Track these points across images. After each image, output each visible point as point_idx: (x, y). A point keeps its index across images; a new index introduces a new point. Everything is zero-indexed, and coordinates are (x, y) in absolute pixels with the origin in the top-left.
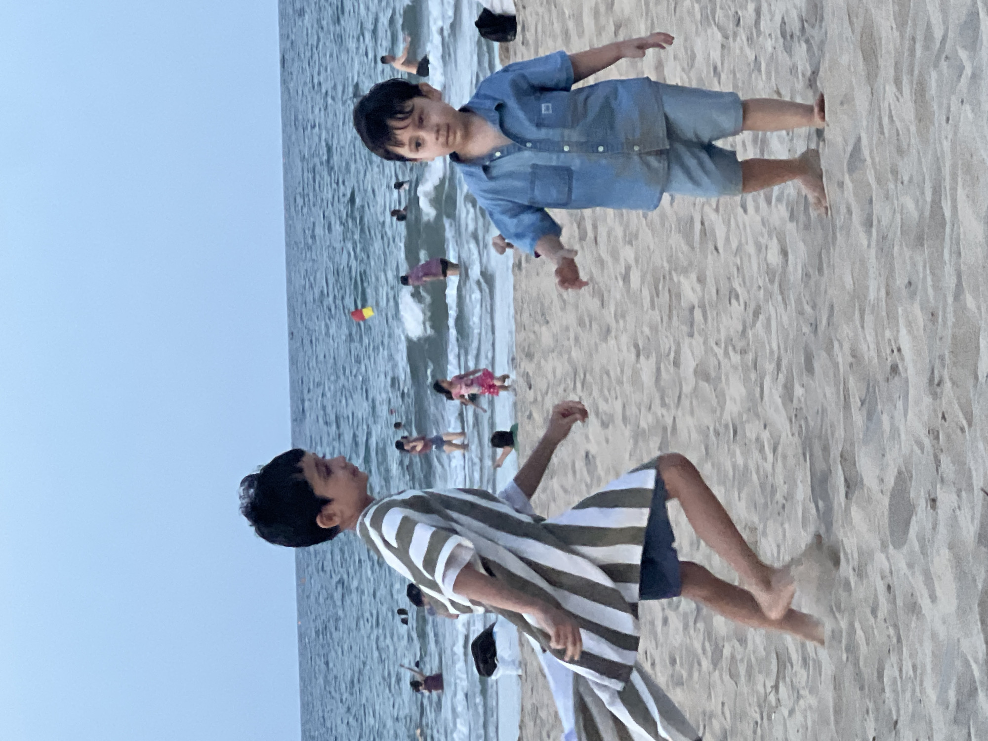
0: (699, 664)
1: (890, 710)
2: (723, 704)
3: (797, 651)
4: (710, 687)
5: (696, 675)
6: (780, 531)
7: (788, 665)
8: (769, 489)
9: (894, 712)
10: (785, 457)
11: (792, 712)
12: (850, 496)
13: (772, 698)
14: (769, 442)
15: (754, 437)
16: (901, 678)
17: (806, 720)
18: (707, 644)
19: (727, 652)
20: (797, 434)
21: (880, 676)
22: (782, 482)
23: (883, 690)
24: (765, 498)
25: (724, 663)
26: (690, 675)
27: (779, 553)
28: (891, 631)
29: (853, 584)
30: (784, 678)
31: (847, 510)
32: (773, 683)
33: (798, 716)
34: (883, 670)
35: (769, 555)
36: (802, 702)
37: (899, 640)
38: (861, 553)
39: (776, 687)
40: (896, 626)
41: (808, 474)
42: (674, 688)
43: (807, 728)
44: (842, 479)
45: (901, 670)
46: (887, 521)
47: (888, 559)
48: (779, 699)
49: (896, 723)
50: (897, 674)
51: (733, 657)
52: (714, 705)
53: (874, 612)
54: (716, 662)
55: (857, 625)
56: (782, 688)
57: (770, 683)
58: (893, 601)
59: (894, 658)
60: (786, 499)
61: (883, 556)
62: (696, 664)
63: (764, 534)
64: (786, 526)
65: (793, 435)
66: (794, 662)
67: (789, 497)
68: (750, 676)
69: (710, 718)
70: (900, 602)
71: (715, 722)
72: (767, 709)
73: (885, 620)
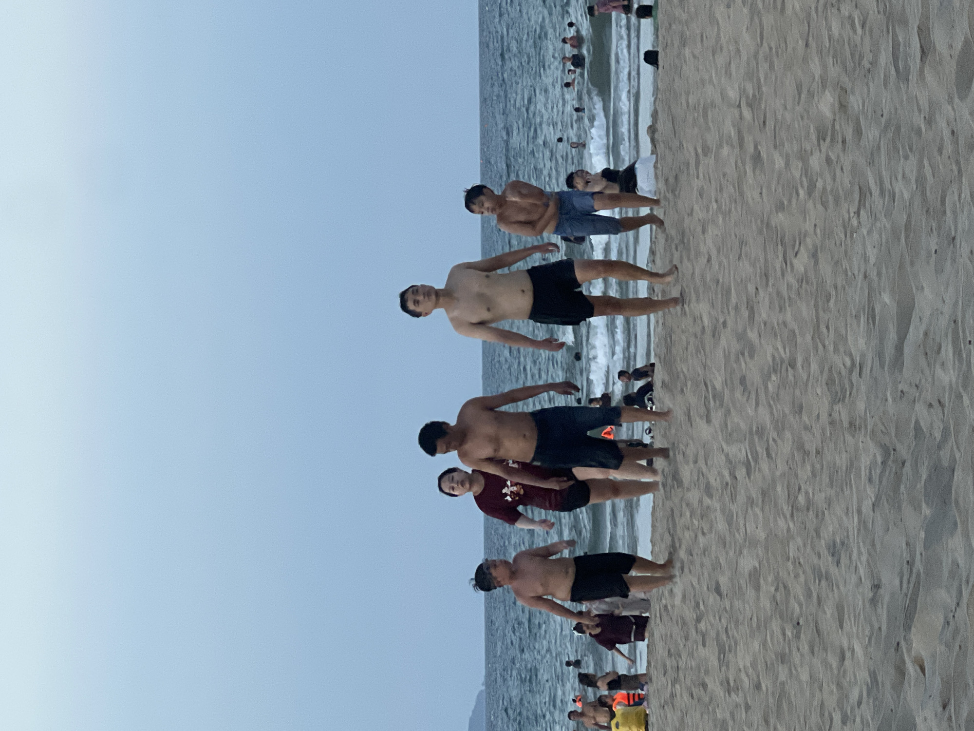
0: (798, 194)
1: (950, 228)
2: (815, 225)
3: (876, 183)
4: (804, 212)
5: (794, 201)
6: (866, 90)
7: (868, 194)
8: (857, 57)
9: (953, 228)
10: (871, 30)
11: (870, 232)
12: (924, 59)
13: (855, 222)
14: (859, 17)
15: (847, 14)
16: (960, 201)
17: (881, 238)
18: (804, 179)
19: (820, 184)
20: (882, 13)
21: (943, 202)
22: (868, 51)
23: (945, 212)
24: (854, 63)
25: (817, 194)
26: (790, 201)
27: (863, 106)
28: (954, 167)
29: (924, 130)
30: (865, 206)
31: (921, 71)
32: (856, 210)
33: (876, 235)
34: (945, 197)
35: (856, 107)
36: (878, 224)
37: (960, 171)
38: (931, 104)
39: (858, 213)
40: (958, 163)
41: (890, 41)
42: (777, 213)
43: (881, 244)
44: (918, 45)
45: (960, 196)
46: (954, 77)
47: (953, 109)
48: (860, 223)
49: (954, 239)
50: (956, 198)
51: (824, 189)
52: (808, 226)
53: (940, 151)
54: (810, 193)
55: (926, 162)
56: (862, 212)
57: (853, 210)
58: (956, 142)
59: (955, 187)
60: (871, 63)
61: (950, 108)
62: (794, 195)
63: (853, 93)
64: (871, 84)
65: (879, 12)
66: (873, 192)
67: (874, 63)
68: (837, 205)
69: (805, 236)
70: (962, 142)
71: (808, 240)
72: (849, 230)
73: (949, 157)
